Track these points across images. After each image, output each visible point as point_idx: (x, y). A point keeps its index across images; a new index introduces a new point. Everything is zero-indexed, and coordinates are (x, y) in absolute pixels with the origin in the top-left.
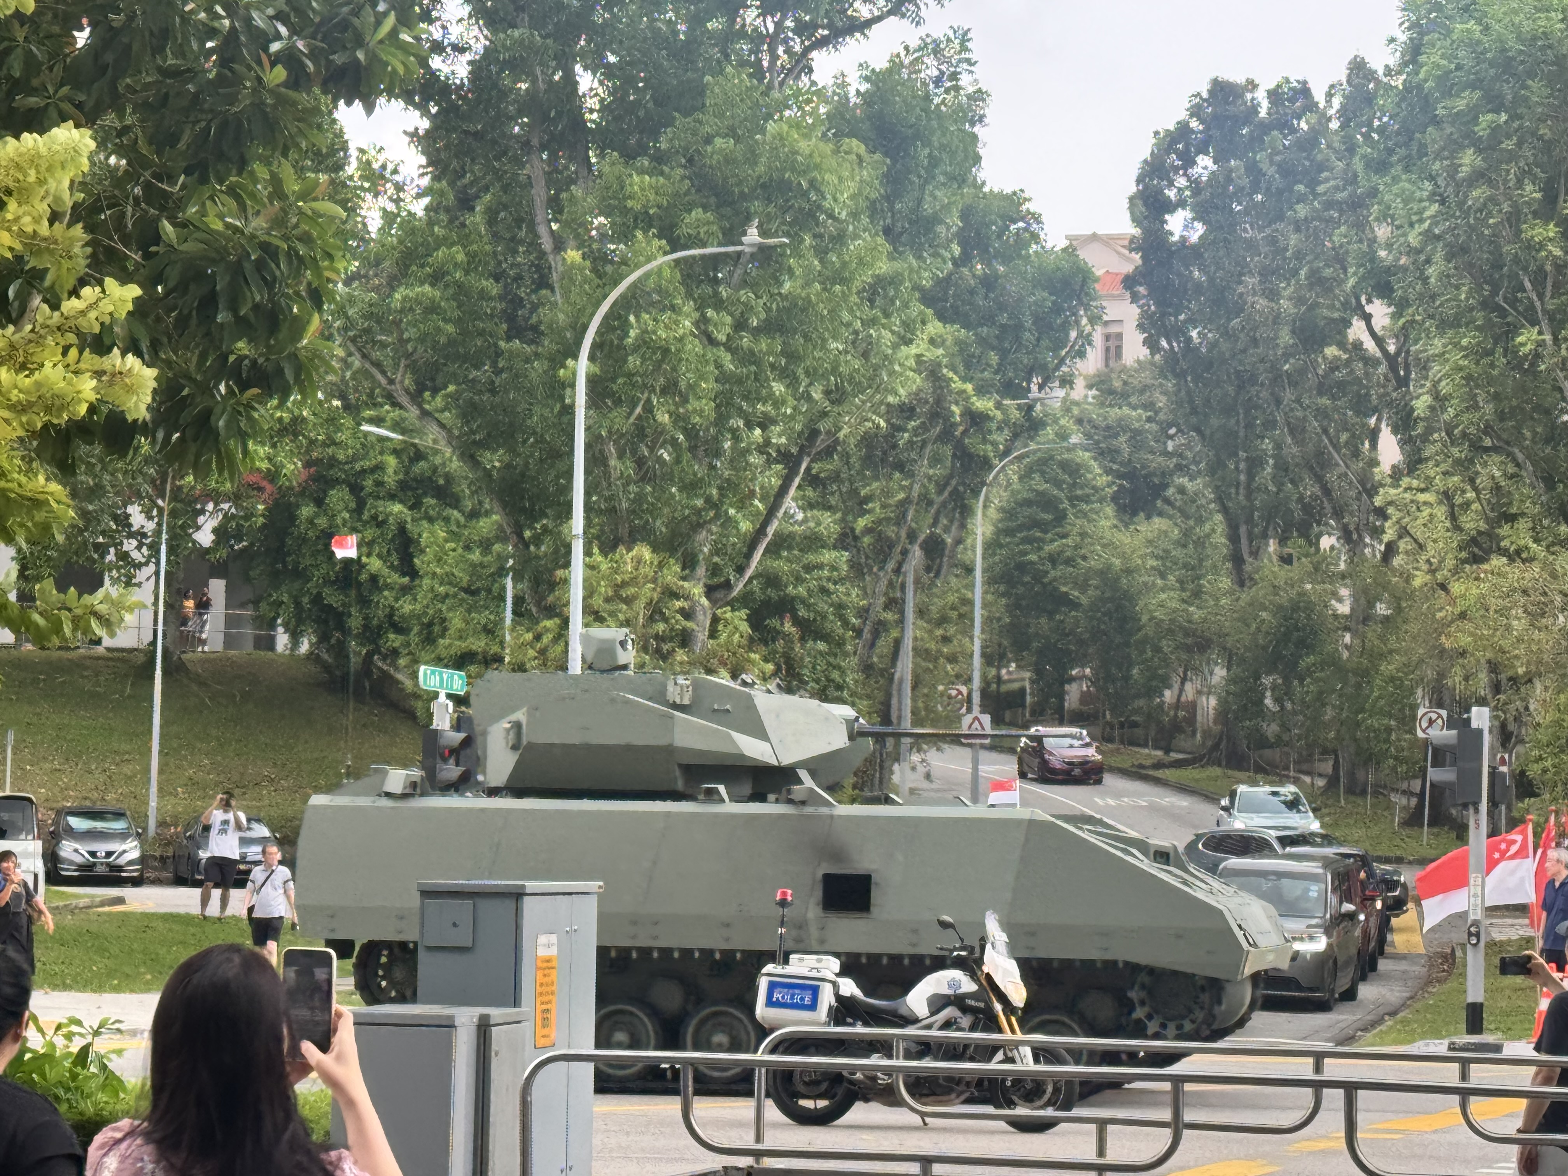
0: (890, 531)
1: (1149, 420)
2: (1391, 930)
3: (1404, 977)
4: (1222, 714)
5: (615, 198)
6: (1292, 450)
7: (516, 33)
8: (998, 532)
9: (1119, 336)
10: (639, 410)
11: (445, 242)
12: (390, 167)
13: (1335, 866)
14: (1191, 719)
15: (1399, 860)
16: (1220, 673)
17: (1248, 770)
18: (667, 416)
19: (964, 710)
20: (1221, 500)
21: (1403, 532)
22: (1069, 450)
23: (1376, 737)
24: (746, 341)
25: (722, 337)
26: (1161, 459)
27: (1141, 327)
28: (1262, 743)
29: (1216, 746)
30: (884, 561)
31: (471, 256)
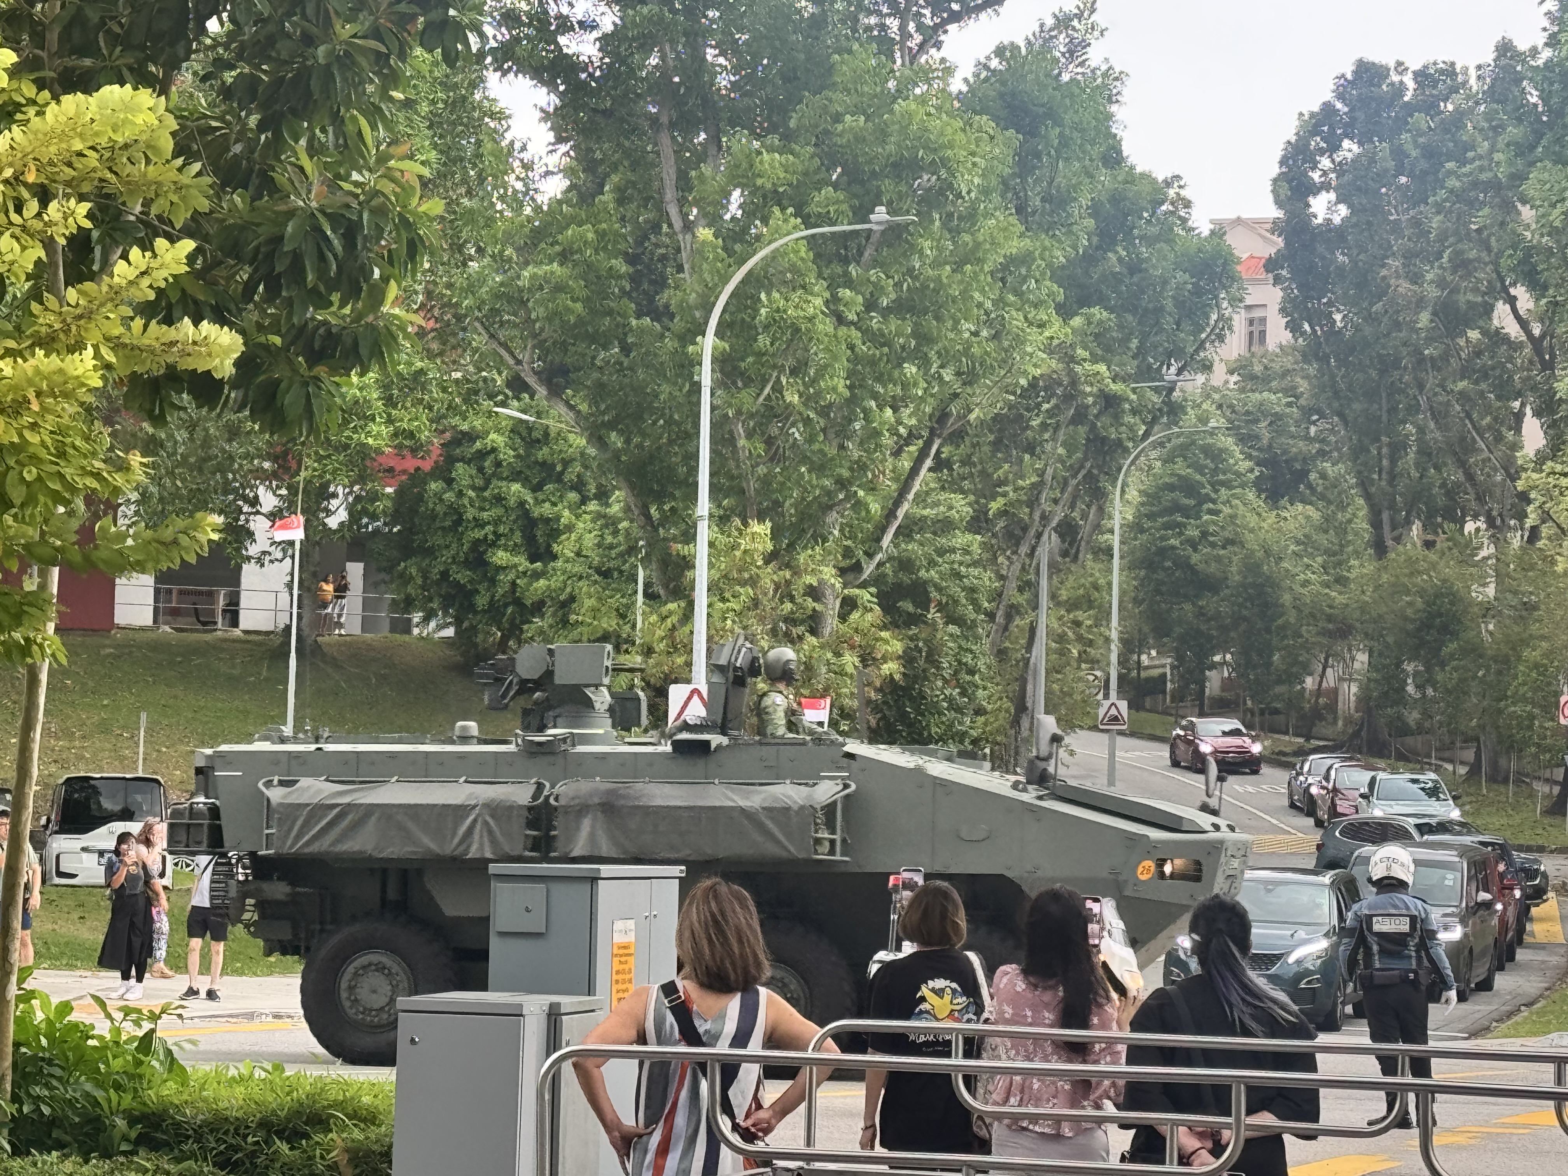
0: (1024, 513)
1: (1289, 405)
2: (1531, 920)
3: (1542, 968)
4: (1363, 700)
5: (743, 176)
6: (1434, 435)
7: (645, 10)
8: (1138, 516)
9: (1263, 320)
10: (767, 390)
11: (573, 220)
12: (517, 146)
13: (1472, 854)
14: (1332, 707)
15: (1541, 849)
16: (1362, 658)
17: (1389, 758)
18: (796, 397)
19: (1100, 696)
20: (1364, 485)
21: (1546, 517)
22: (1212, 434)
23: (1518, 725)
24: (875, 321)
25: (852, 317)
26: (1301, 443)
27: (1283, 311)
28: (1404, 731)
29: (1356, 734)
30: (1017, 545)
31: (601, 235)
